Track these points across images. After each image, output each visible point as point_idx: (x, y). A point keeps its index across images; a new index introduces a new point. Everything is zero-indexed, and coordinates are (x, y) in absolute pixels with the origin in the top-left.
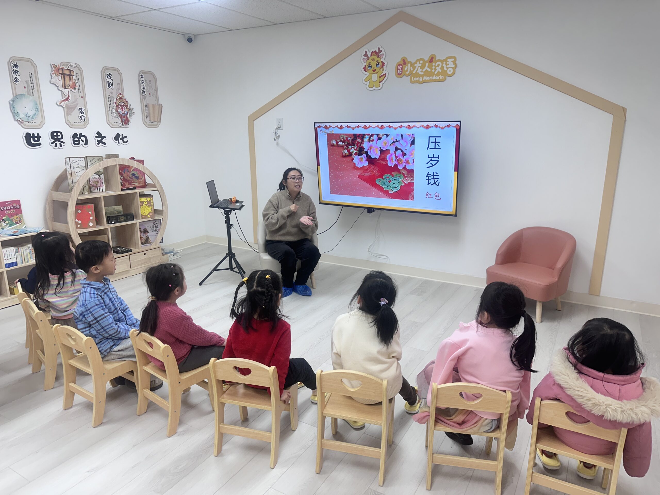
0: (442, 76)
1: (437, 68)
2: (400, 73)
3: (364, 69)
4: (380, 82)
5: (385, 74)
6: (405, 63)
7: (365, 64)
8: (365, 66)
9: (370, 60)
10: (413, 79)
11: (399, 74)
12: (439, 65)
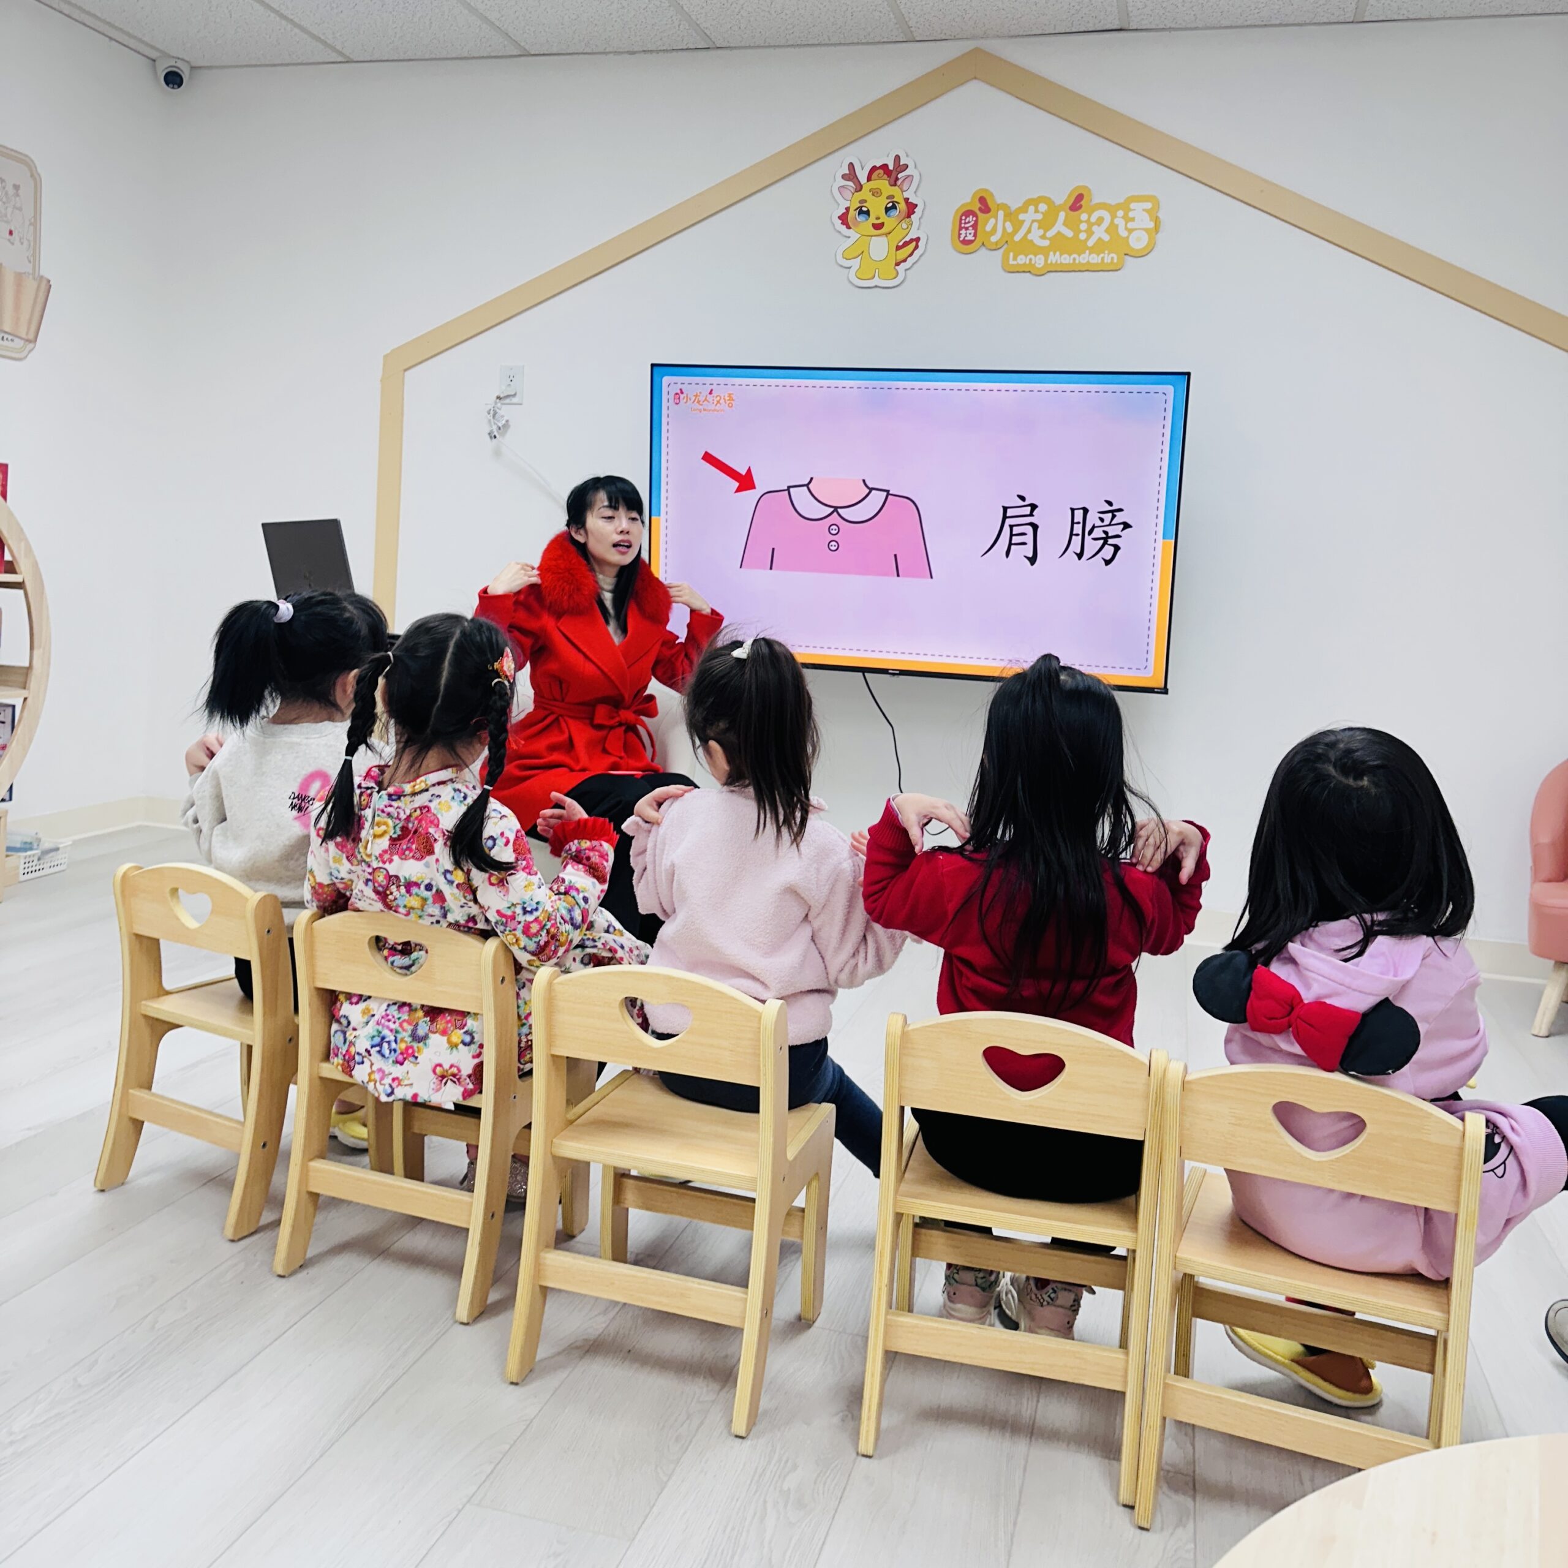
0: (1112, 255)
1: (1095, 228)
2: (970, 237)
3: (844, 218)
4: (898, 264)
5: (918, 240)
6: (985, 208)
7: (847, 204)
8: (848, 209)
9: (865, 194)
10: (1015, 259)
11: (966, 242)
12: (1100, 220)
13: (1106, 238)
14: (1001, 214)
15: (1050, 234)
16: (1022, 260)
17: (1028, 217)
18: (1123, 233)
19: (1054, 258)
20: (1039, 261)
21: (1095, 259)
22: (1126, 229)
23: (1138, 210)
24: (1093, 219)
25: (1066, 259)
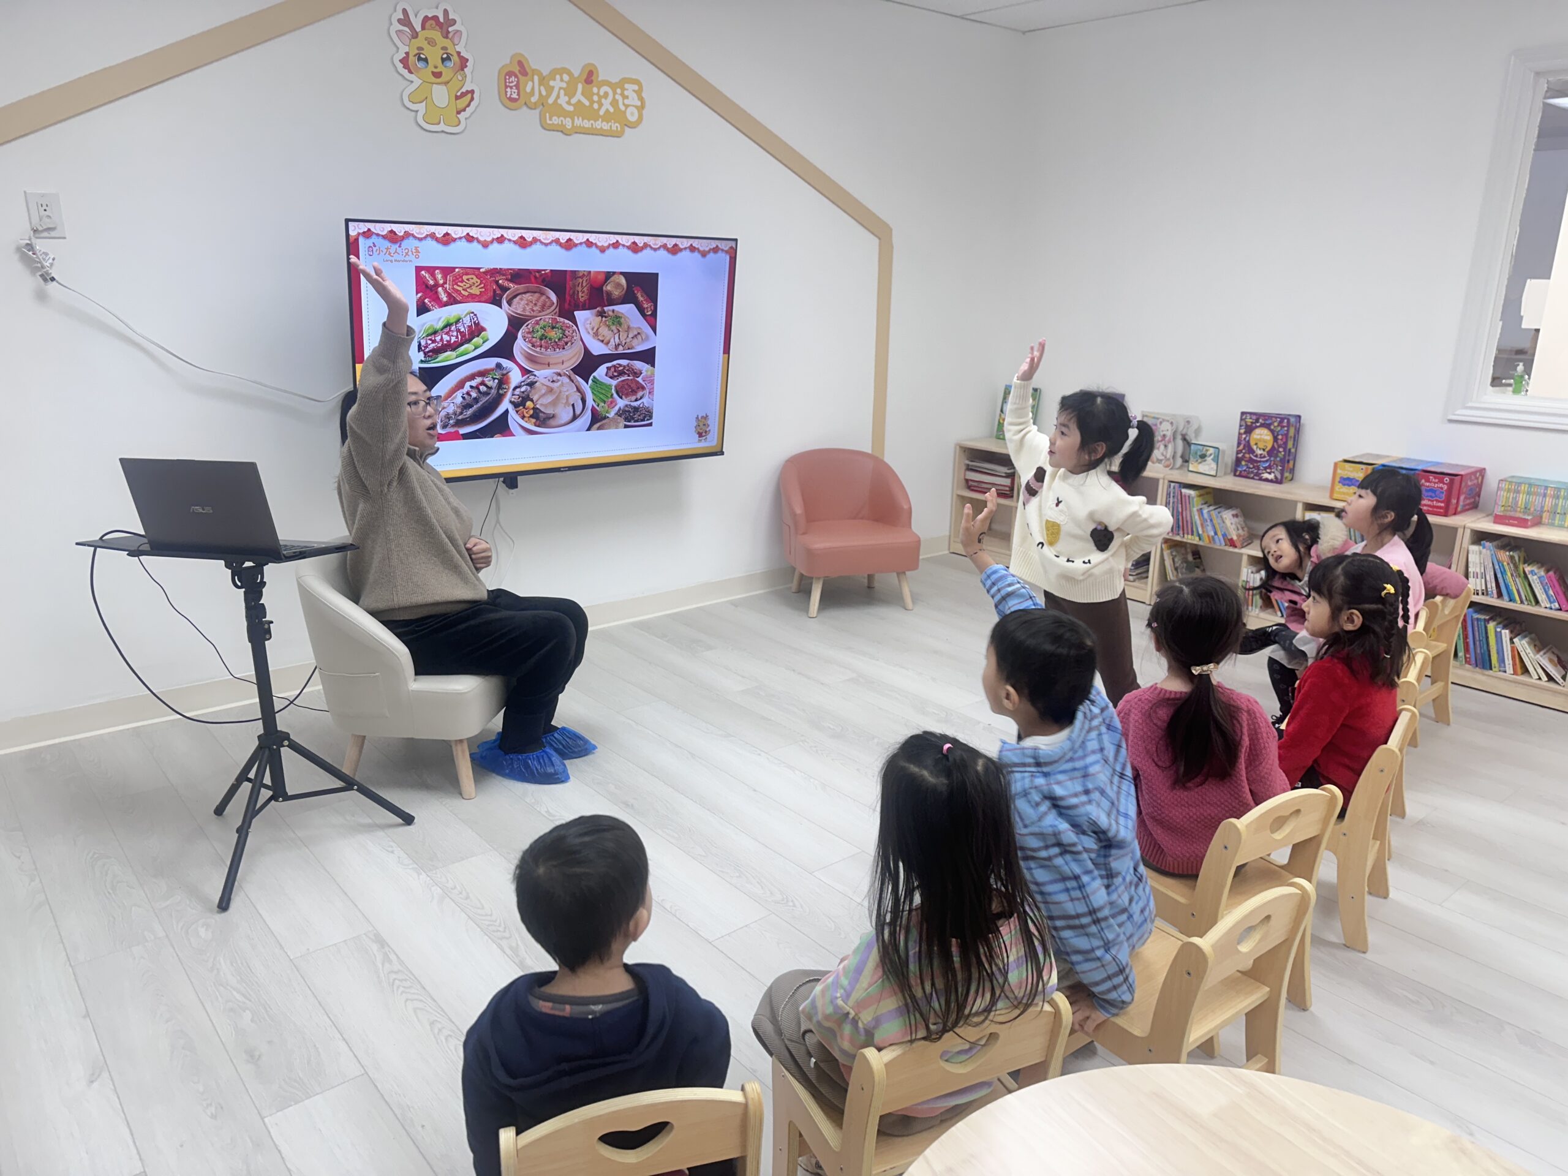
0: (617, 124)
1: (603, 100)
2: (515, 96)
3: (405, 61)
4: (459, 112)
5: (472, 92)
6: (524, 73)
7: (407, 49)
8: (407, 54)
9: (420, 42)
10: (550, 120)
11: (511, 99)
12: (606, 94)
13: (612, 110)
14: (536, 78)
15: (573, 101)
16: (556, 120)
17: (556, 84)
18: (623, 108)
19: (578, 122)
20: (568, 123)
21: (606, 126)
22: (624, 104)
23: (630, 88)
24: (602, 93)
25: (587, 124)
